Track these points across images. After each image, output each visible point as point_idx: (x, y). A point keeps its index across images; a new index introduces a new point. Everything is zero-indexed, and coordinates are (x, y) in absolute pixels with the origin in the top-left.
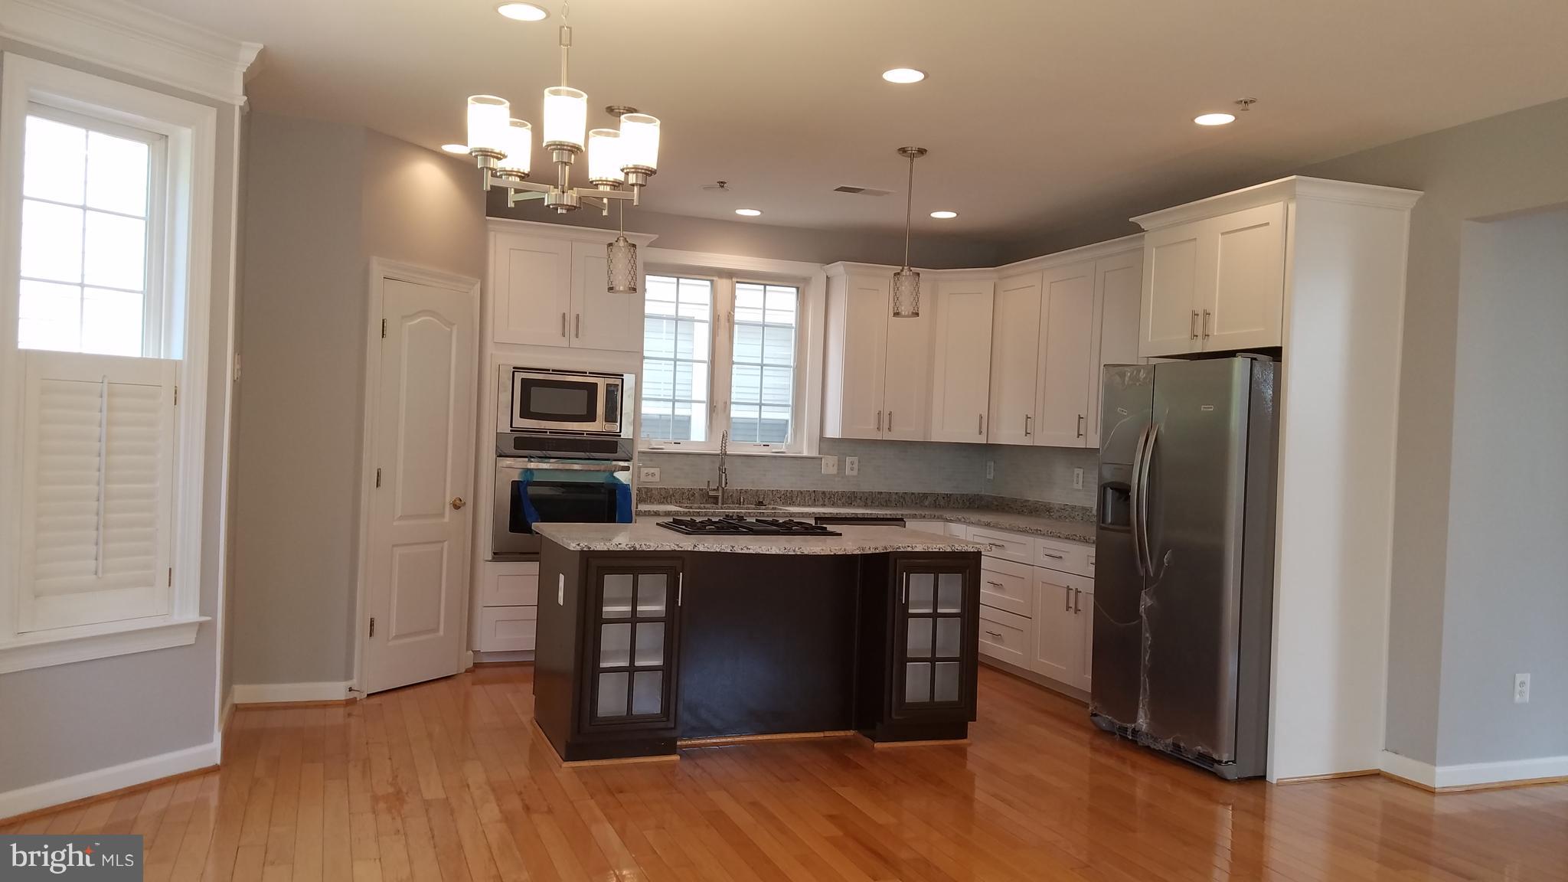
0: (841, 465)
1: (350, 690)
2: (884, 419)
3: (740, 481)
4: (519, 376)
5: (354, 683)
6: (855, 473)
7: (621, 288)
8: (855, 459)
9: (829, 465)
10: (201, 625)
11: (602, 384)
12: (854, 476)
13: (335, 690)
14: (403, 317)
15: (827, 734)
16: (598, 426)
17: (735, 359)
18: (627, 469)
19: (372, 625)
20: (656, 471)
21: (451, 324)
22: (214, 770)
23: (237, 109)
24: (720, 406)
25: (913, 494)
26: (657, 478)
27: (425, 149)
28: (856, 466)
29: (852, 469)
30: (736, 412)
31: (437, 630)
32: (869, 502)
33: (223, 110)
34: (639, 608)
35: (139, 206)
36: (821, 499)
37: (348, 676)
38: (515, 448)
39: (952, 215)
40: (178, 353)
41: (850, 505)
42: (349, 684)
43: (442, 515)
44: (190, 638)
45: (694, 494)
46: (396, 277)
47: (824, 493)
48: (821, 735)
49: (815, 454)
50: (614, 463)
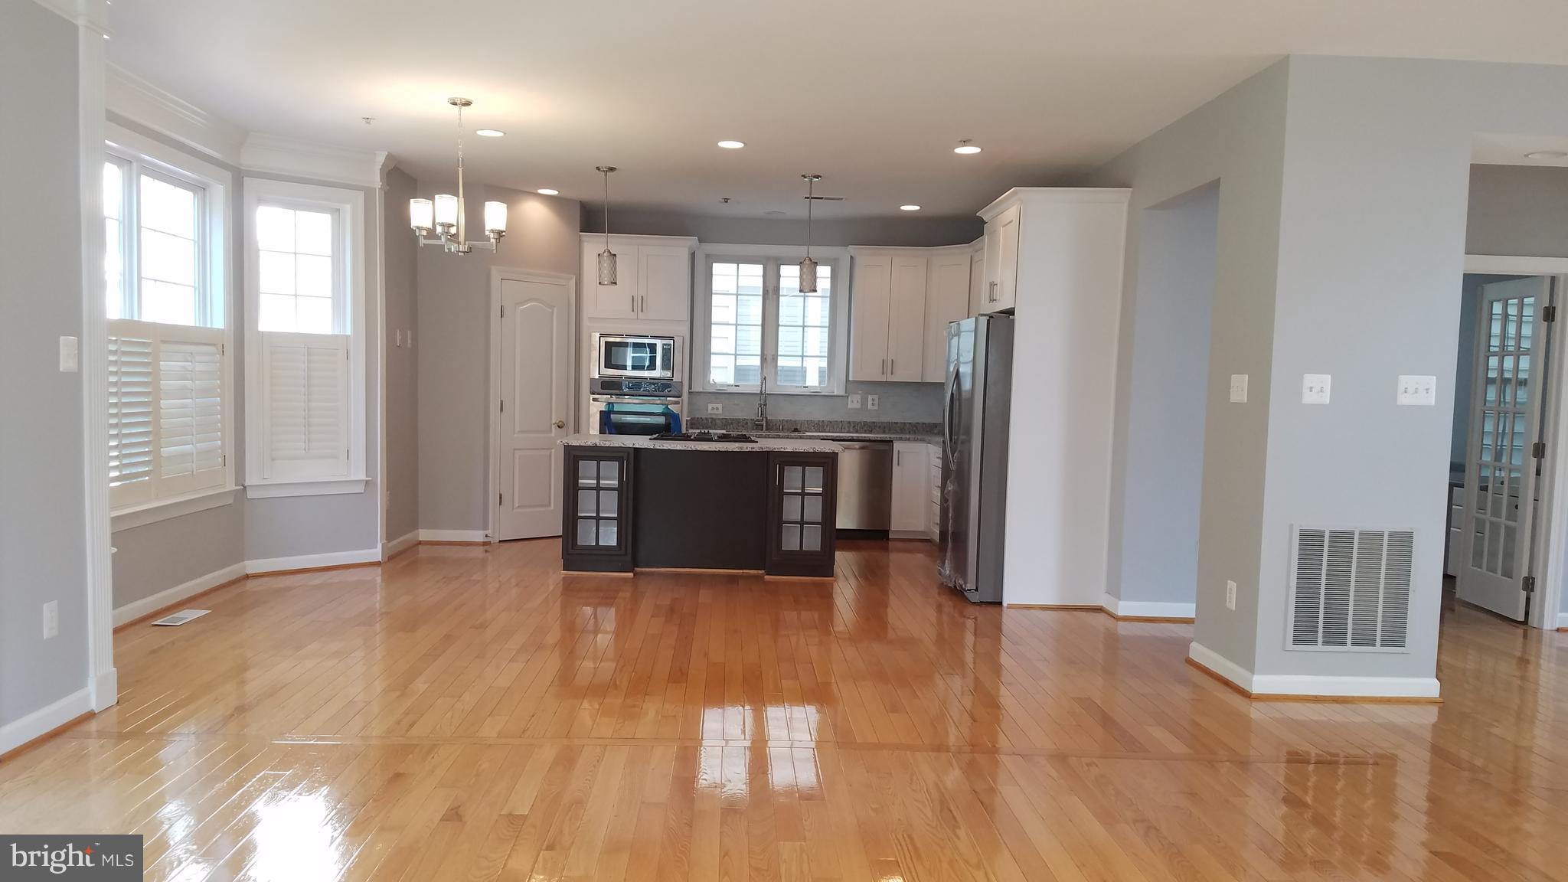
0: (864, 402)
1: (486, 536)
2: (887, 365)
3: (780, 413)
4: (603, 340)
5: (489, 532)
6: (876, 407)
7: (606, 283)
8: (876, 397)
9: (854, 402)
10: (367, 482)
11: (659, 343)
12: (875, 410)
13: (478, 536)
14: (517, 304)
15: (745, 571)
16: (657, 373)
17: (780, 323)
18: (677, 403)
19: (501, 498)
20: (720, 406)
21: (552, 307)
22: (378, 564)
23: (377, 190)
24: (769, 358)
25: (924, 423)
26: (720, 411)
27: (526, 192)
28: (876, 402)
29: (873, 404)
30: (782, 362)
31: (550, 505)
32: (887, 431)
33: (368, 193)
34: (601, 482)
35: (328, 249)
36: (846, 428)
37: (485, 528)
38: (602, 388)
39: (918, 208)
40: (349, 332)
41: (870, 432)
42: (486, 532)
43: (551, 431)
44: (361, 489)
45: (747, 423)
46: (514, 278)
47: (849, 422)
48: (741, 571)
49: (842, 393)
50: (668, 399)
